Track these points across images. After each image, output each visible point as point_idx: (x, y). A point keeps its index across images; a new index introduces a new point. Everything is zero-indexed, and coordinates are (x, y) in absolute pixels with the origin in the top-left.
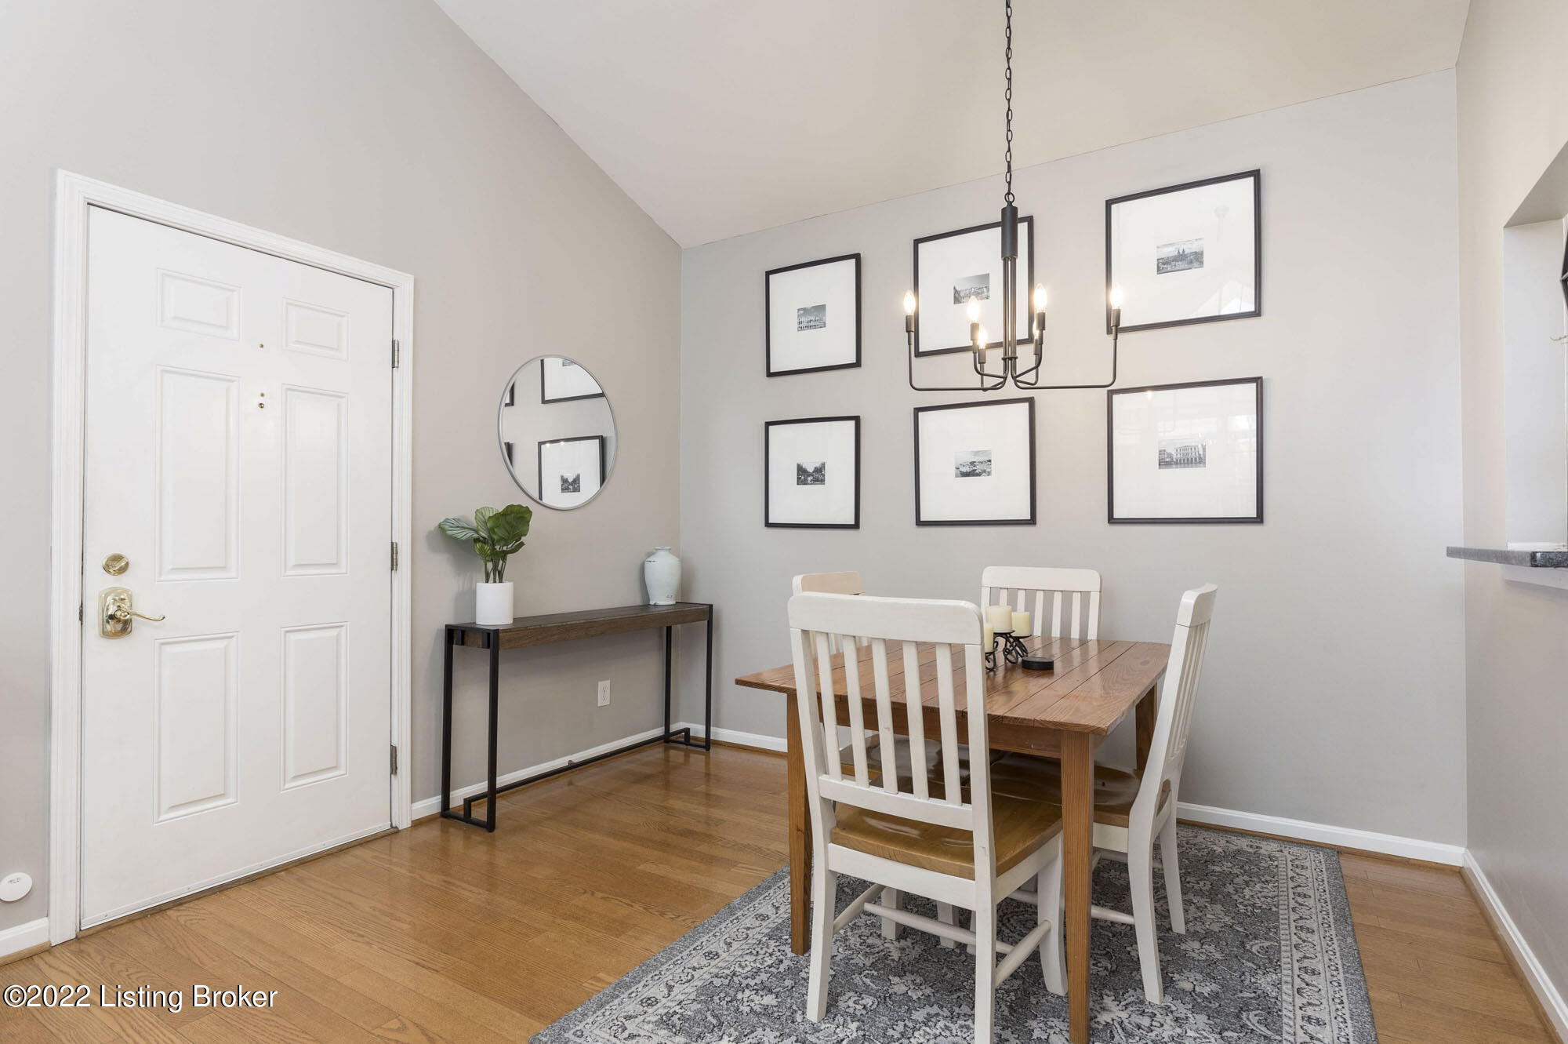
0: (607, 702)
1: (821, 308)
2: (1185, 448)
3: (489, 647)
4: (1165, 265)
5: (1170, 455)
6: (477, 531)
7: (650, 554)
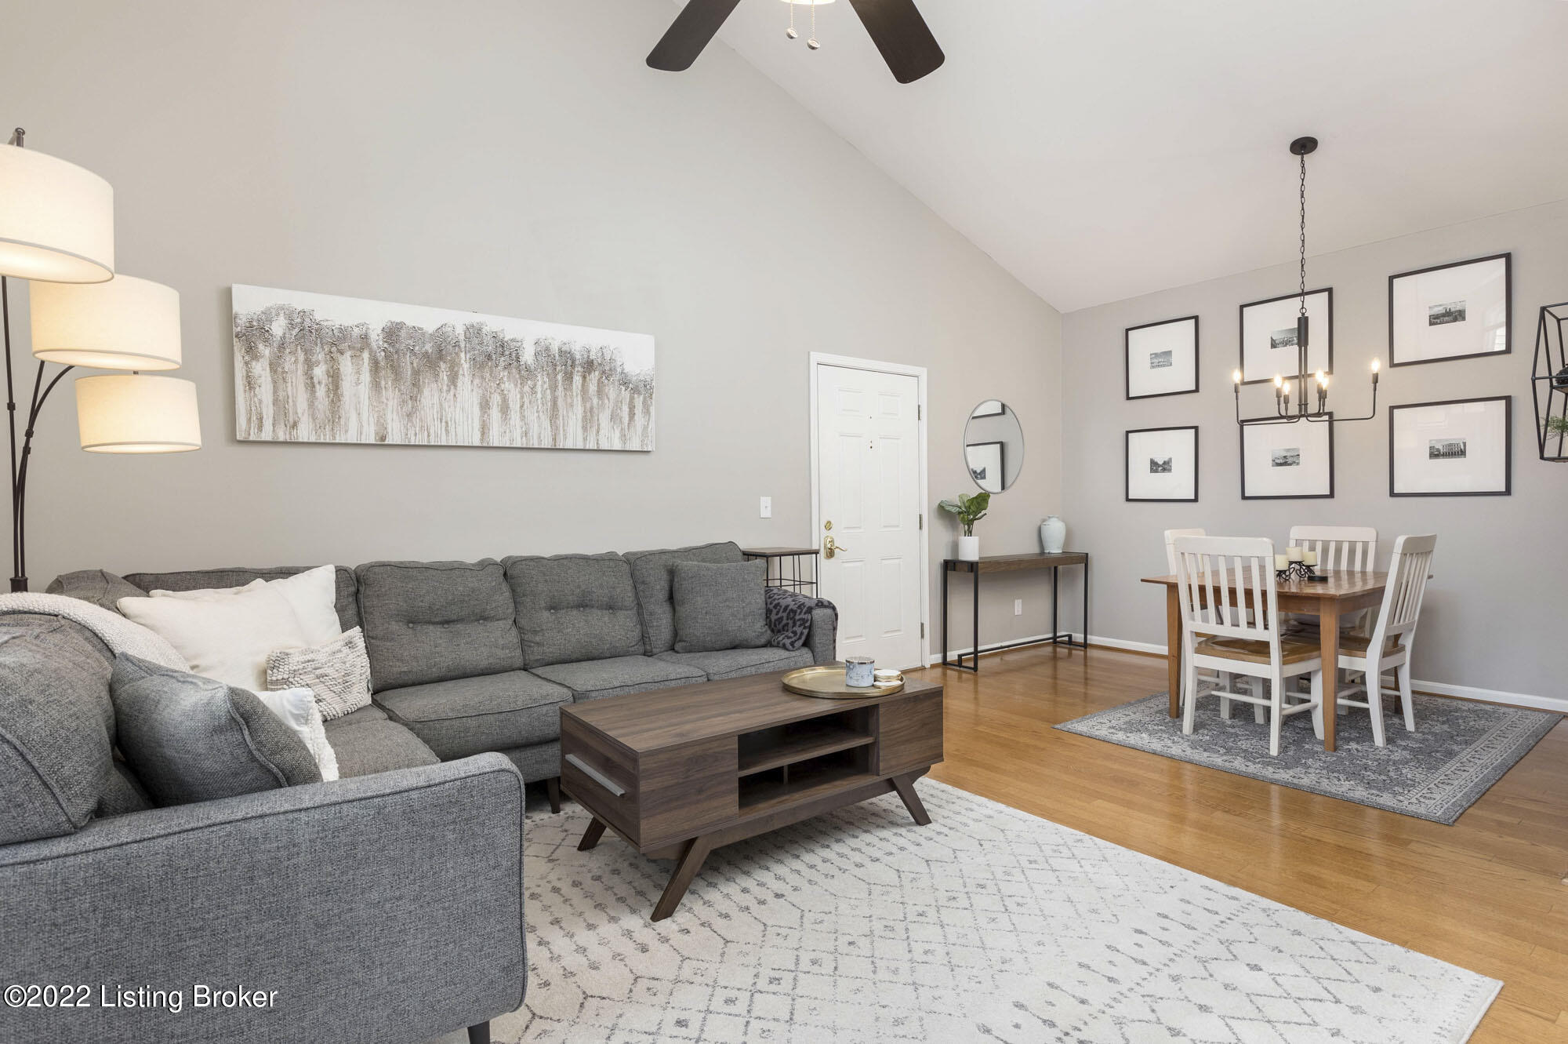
0: (1020, 613)
1: (1168, 353)
2: (1450, 445)
3: (972, 571)
4: (1435, 320)
5: (1438, 450)
6: (960, 508)
7: (1044, 521)
